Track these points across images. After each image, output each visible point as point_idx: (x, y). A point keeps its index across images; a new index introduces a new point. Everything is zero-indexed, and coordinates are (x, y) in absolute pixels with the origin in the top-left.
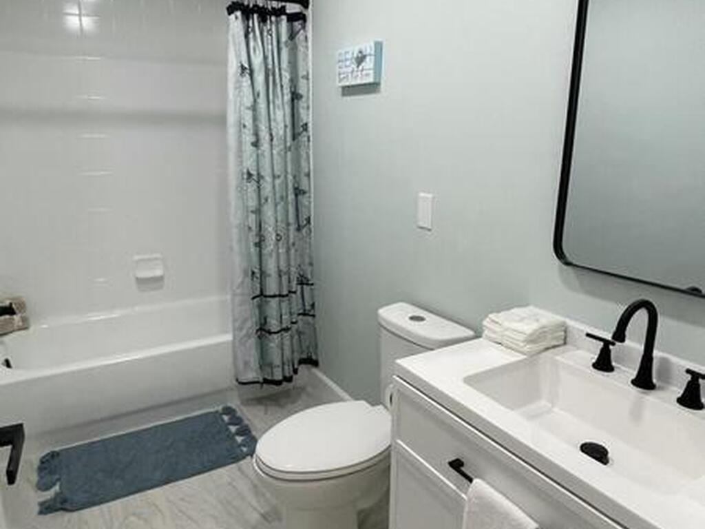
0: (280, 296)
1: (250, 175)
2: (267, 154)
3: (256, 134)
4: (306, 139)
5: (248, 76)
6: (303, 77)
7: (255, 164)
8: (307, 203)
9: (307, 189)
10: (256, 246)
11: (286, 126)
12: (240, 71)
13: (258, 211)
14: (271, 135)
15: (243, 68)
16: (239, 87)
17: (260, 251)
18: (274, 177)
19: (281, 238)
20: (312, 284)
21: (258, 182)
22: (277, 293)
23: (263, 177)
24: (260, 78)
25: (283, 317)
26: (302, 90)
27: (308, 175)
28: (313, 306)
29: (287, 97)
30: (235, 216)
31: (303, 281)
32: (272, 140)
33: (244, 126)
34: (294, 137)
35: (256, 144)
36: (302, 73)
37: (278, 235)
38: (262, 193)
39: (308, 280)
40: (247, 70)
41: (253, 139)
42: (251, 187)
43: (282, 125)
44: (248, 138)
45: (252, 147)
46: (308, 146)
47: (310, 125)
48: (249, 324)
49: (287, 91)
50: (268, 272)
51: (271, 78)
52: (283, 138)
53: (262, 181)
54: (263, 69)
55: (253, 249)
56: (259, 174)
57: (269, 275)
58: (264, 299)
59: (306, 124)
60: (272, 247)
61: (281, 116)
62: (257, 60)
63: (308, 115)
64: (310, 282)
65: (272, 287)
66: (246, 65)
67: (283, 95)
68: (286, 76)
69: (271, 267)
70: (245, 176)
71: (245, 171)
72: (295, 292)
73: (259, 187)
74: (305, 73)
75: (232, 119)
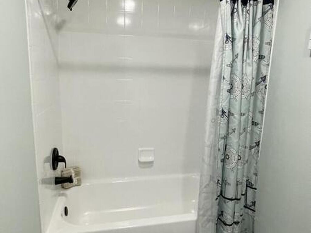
0: (236, 199)
1: (223, 112)
2: (238, 98)
3: (232, 84)
4: (264, 87)
5: (230, 43)
6: (267, 44)
7: (228, 104)
8: (258, 132)
9: (260, 122)
10: (222, 162)
11: (253, 78)
12: (225, 39)
13: (226, 138)
14: (242, 85)
15: (227, 37)
16: (223, 49)
17: (223, 165)
18: (241, 115)
19: (240, 159)
20: (256, 189)
21: (228, 118)
22: (234, 198)
23: (233, 115)
24: (239, 44)
25: (236, 213)
26: (265, 53)
27: (262, 113)
28: (254, 203)
29: (256, 58)
30: (208, 137)
31: (249, 185)
32: (242, 88)
33: (224, 78)
34: (257, 84)
35: (230, 91)
36: (266, 40)
37: (239, 156)
38: (230, 125)
39: (252, 185)
40: (230, 39)
41: (229, 87)
42: (224, 120)
43: (250, 78)
44: (225, 86)
45: (227, 93)
46: (265, 92)
47: (268, 78)
49: (256, 53)
50: (228, 181)
51: (246, 43)
52: (250, 87)
53: (231, 117)
54: (243, 37)
55: (220, 165)
56: (229, 112)
57: (229, 184)
58: (224, 199)
59: (265, 77)
60: (234, 165)
61: (250, 71)
62: (239, 32)
63: (267, 70)
64: (253, 187)
65: (230, 192)
66: (231, 36)
67: (253, 55)
68: (257, 42)
69: (231, 178)
70: (220, 113)
71: (221, 110)
72: (242, 195)
73: (228, 120)
74: (269, 41)
75: (214, 72)
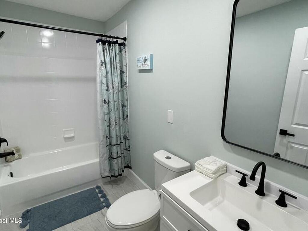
0: (117, 145)
1: (105, 101)
2: (112, 93)
3: (108, 86)
4: (126, 87)
5: (104, 66)
6: (124, 66)
7: (107, 97)
8: (127, 110)
9: (127, 105)
10: (108, 127)
11: (118, 83)
12: (101, 64)
13: (109, 114)
14: (113, 86)
15: (102, 62)
16: (101, 69)
17: (109, 128)
18: (114, 102)
19: (117, 124)
20: (129, 139)
21: (108, 104)
22: (116, 144)
23: (110, 102)
24: (109, 66)
25: (118, 152)
26: (124, 70)
27: (127, 100)
28: (129, 147)
29: (119, 73)
30: (100, 116)
31: (126, 138)
32: (113, 88)
33: (103, 84)
34: (122, 87)
35: (107, 90)
36: (124, 64)
37: (116, 122)
38: (110, 108)
39: (127, 138)
40: (104, 63)
41: (106, 88)
42: (106, 105)
43: (117, 83)
45: (105, 91)
46: (127, 90)
47: (127, 83)
48: (106, 155)
49: (119, 71)
50: (112, 136)
51: (113, 66)
52: (117, 88)
53: (110, 103)
54: (110, 63)
55: (107, 128)
56: (108, 101)
57: (113, 138)
58: (111, 146)
59: (126, 82)
60: (114, 127)
61: (117, 79)
62: (108, 60)
63: (127, 79)
64: (128, 138)
65: (114, 142)
66: (104, 62)
67: (117, 72)
68: (118, 65)
69: (113, 134)
70: (104, 102)
71: (104, 100)
72: (122, 143)
73: (109, 105)
74: (126, 64)
75: (98, 80)
